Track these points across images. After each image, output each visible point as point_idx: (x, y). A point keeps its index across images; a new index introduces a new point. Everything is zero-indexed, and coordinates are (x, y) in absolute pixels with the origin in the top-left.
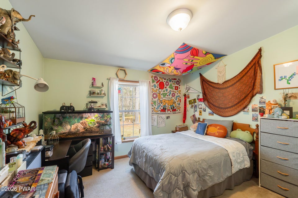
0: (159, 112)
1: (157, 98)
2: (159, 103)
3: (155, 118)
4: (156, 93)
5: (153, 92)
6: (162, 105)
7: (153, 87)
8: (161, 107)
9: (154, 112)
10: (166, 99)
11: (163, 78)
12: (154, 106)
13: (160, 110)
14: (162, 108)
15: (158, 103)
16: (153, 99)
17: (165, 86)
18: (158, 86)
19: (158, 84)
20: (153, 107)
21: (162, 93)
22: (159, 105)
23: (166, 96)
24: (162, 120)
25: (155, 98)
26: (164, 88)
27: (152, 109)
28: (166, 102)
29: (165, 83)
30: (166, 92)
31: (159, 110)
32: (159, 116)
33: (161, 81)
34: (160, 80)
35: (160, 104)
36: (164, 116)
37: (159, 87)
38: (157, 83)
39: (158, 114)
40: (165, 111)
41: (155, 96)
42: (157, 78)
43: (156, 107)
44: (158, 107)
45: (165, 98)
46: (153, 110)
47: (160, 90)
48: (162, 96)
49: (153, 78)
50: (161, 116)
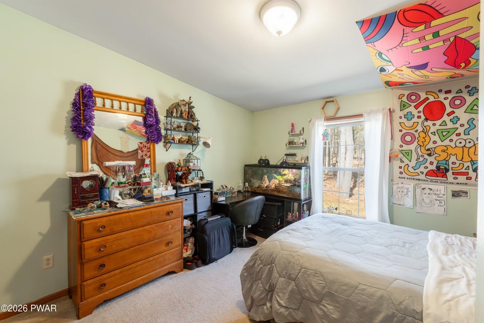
0: (422, 177)
1: (415, 144)
2: (422, 156)
3: (408, 189)
4: (413, 131)
5: (404, 131)
6: (430, 159)
7: (404, 120)
8: (428, 164)
9: (404, 175)
10: (453, 144)
11: (440, 91)
12: (406, 161)
13: (425, 171)
14: (434, 167)
15: (418, 154)
16: (401, 146)
17: (449, 109)
18: (422, 114)
19: (421, 108)
20: (403, 165)
21: (433, 129)
22: (421, 159)
23: (454, 137)
24: (435, 197)
25: (408, 143)
26: (445, 116)
27: (400, 167)
28: (450, 151)
29: (446, 103)
30: (450, 125)
31: (423, 173)
32: (423, 186)
33: (432, 99)
34: (427, 99)
35: (426, 156)
36: (441, 188)
37: (423, 117)
38: (416, 107)
39: (417, 182)
40: (444, 176)
41: (408, 138)
42: (418, 96)
43: (413, 163)
44: (419, 164)
45: (447, 142)
46: (402, 170)
47: (430, 123)
48: (436, 138)
49: (405, 99)
50: (431, 186)
